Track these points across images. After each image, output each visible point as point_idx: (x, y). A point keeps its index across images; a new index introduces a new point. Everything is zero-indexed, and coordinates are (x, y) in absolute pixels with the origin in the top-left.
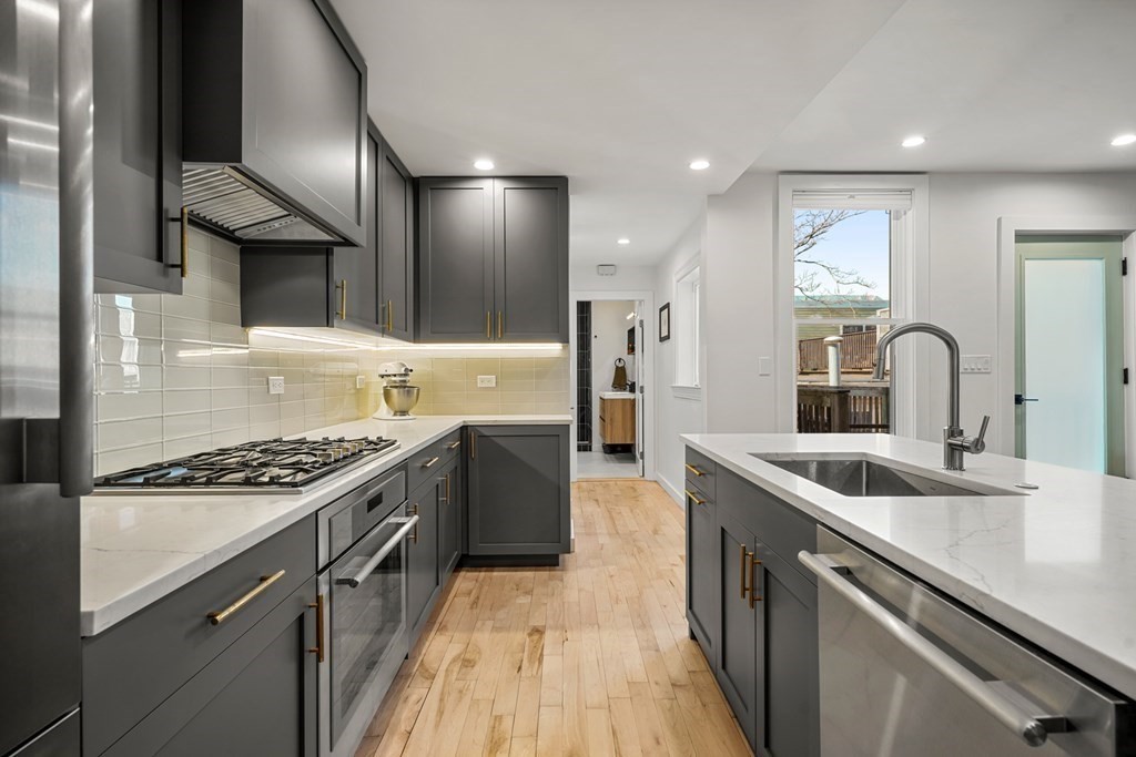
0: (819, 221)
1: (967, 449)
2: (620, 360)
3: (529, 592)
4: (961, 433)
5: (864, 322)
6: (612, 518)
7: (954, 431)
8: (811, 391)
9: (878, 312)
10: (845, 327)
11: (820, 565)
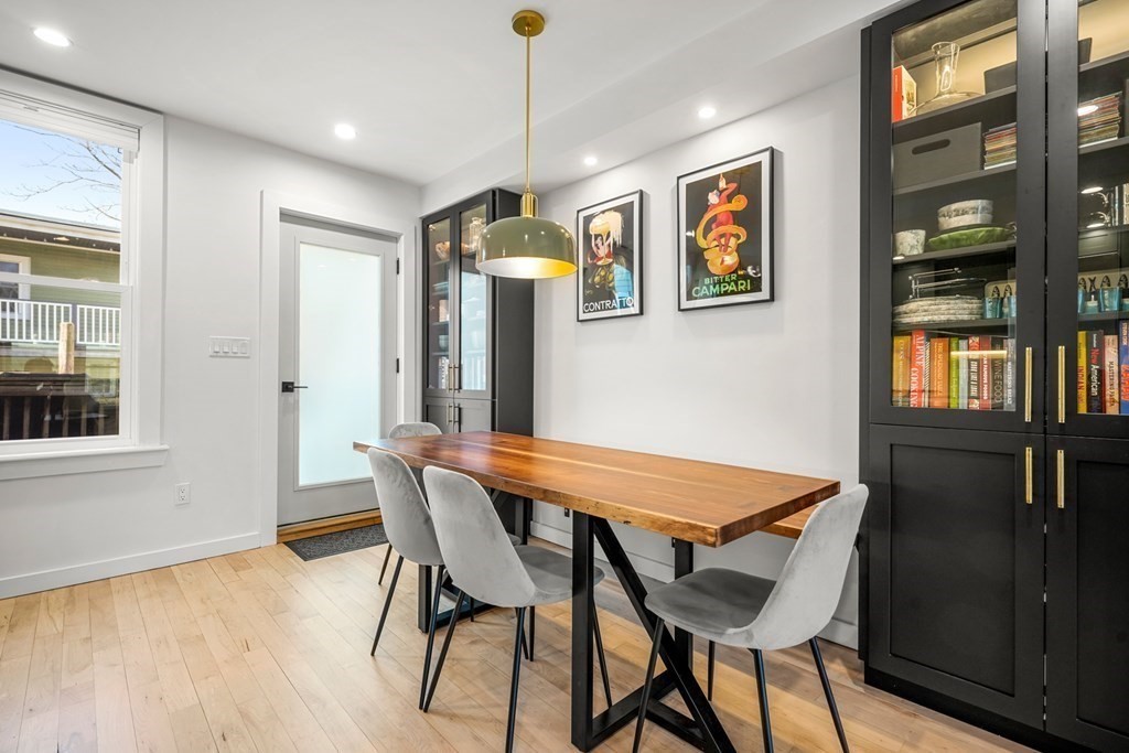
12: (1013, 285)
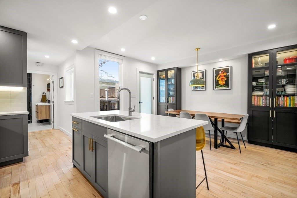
0: (103, 61)
1: (132, 111)
2: (44, 93)
3: (11, 173)
4: (131, 108)
5: (113, 86)
6: (43, 143)
7: (130, 108)
8: (102, 102)
9: (116, 84)
10: (109, 87)
11: (108, 136)
12: (268, 89)
